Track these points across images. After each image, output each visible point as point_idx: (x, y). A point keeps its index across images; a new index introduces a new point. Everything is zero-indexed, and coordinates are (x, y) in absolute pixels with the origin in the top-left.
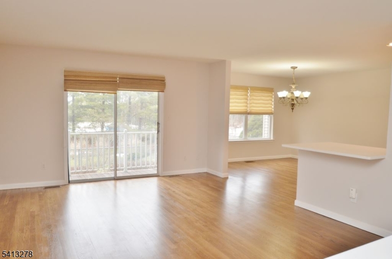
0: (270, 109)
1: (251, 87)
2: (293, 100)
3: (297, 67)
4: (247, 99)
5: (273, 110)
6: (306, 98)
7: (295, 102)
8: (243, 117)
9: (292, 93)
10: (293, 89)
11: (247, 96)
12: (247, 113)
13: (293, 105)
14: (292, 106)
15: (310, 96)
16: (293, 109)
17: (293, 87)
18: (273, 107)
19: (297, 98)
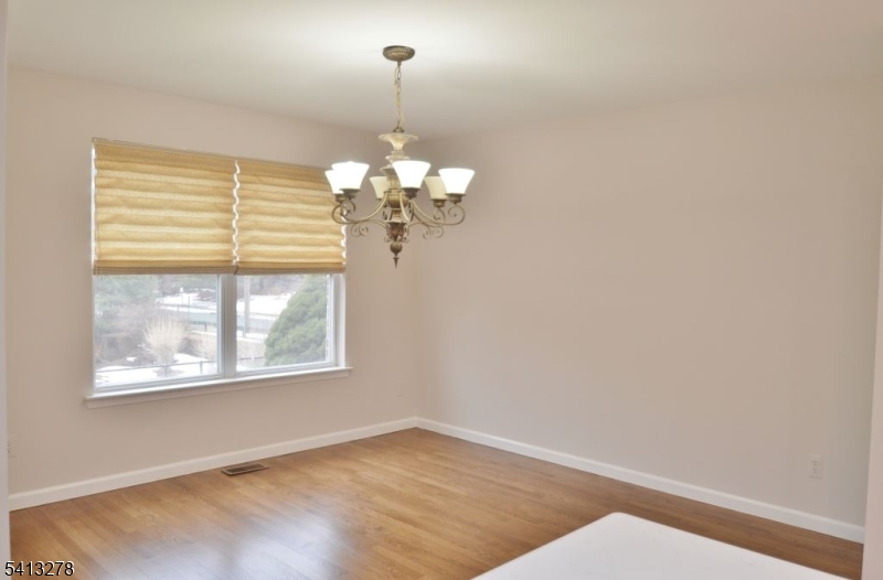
0: (332, 249)
1: (243, 162)
2: (395, 206)
3: (410, 53)
4: (229, 211)
5: (344, 254)
6: (457, 198)
7: (405, 217)
8: (216, 284)
9: (392, 174)
10: (398, 152)
11: (231, 196)
12: (229, 270)
13: (397, 230)
14: (395, 237)
15: (472, 186)
16: (396, 250)
17: (398, 145)
18: (343, 243)
19: (411, 192)
